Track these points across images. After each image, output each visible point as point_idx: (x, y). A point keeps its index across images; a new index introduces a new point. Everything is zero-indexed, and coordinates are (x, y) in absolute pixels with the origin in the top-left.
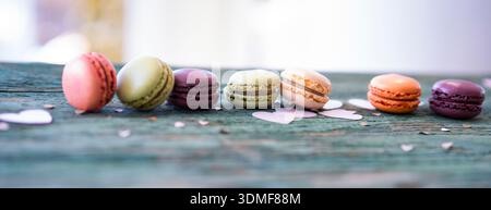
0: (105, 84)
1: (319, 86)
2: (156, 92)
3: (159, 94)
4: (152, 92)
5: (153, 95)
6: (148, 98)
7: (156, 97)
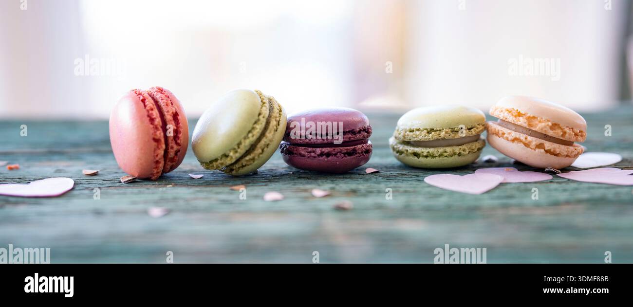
0: (160, 134)
1: (555, 126)
2: (247, 143)
3: (253, 147)
4: (239, 144)
5: (241, 151)
6: (234, 156)
7: (248, 152)
